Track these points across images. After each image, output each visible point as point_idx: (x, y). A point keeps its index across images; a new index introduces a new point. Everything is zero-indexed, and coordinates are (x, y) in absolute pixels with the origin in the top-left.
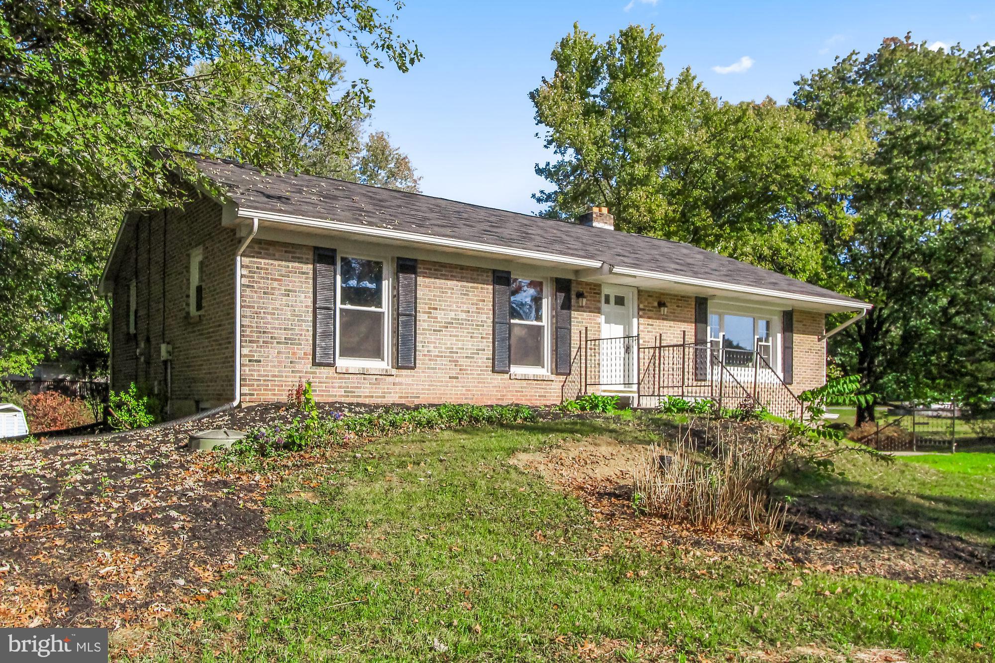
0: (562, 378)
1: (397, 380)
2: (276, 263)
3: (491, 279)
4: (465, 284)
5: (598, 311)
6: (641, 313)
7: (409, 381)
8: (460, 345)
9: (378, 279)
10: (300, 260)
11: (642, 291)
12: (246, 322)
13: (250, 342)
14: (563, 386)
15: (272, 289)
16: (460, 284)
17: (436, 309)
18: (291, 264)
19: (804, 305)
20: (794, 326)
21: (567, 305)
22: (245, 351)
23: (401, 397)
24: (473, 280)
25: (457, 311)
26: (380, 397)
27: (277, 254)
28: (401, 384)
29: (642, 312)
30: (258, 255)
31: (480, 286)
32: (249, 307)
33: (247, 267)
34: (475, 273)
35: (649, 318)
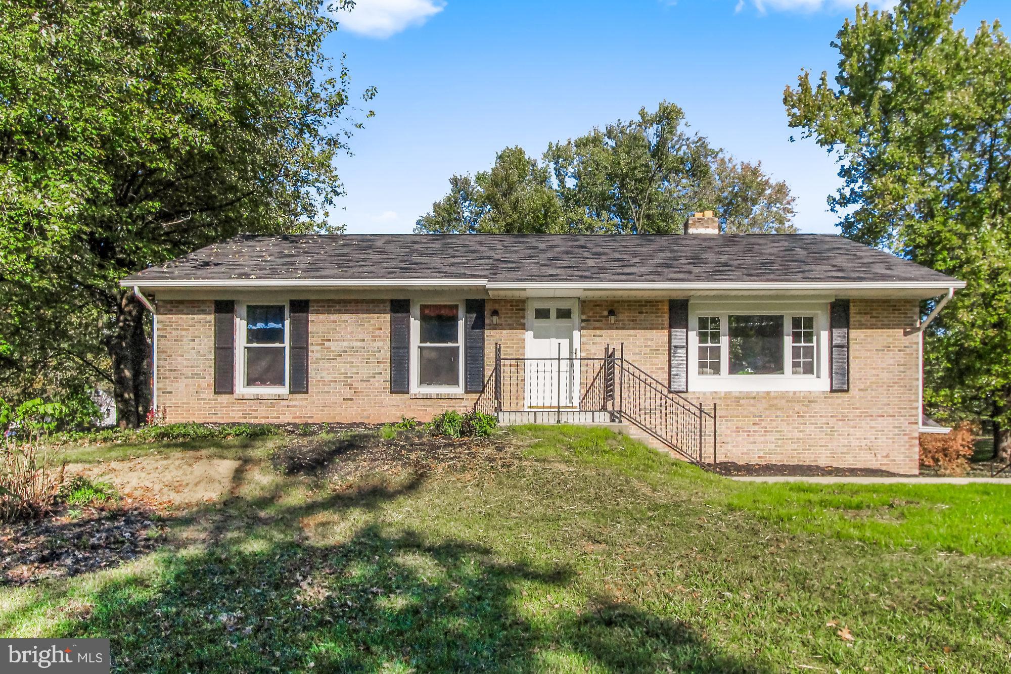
0: (476, 396)
1: (291, 403)
2: (184, 316)
3: (388, 308)
4: (360, 315)
5: (523, 327)
6: (583, 324)
7: (304, 403)
8: (355, 370)
9: (282, 321)
10: (204, 312)
11: (584, 301)
12: (162, 363)
13: (164, 378)
14: (476, 404)
15: (182, 336)
16: (354, 316)
17: (329, 340)
18: (196, 316)
19: (872, 293)
20: (852, 320)
21: (479, 324)
22: (161, 385)
23: (294, 418)
24: (368, 312)
25: (351, 340)
26: (275, 418)
27: (185, 311)
28: (294, 406)
29: (587, 324)
30: (170, 312)
31: (376, 316)
32: (163, 352)
33: (162, 322)
34: (371, 305)
35: (595, 328)
